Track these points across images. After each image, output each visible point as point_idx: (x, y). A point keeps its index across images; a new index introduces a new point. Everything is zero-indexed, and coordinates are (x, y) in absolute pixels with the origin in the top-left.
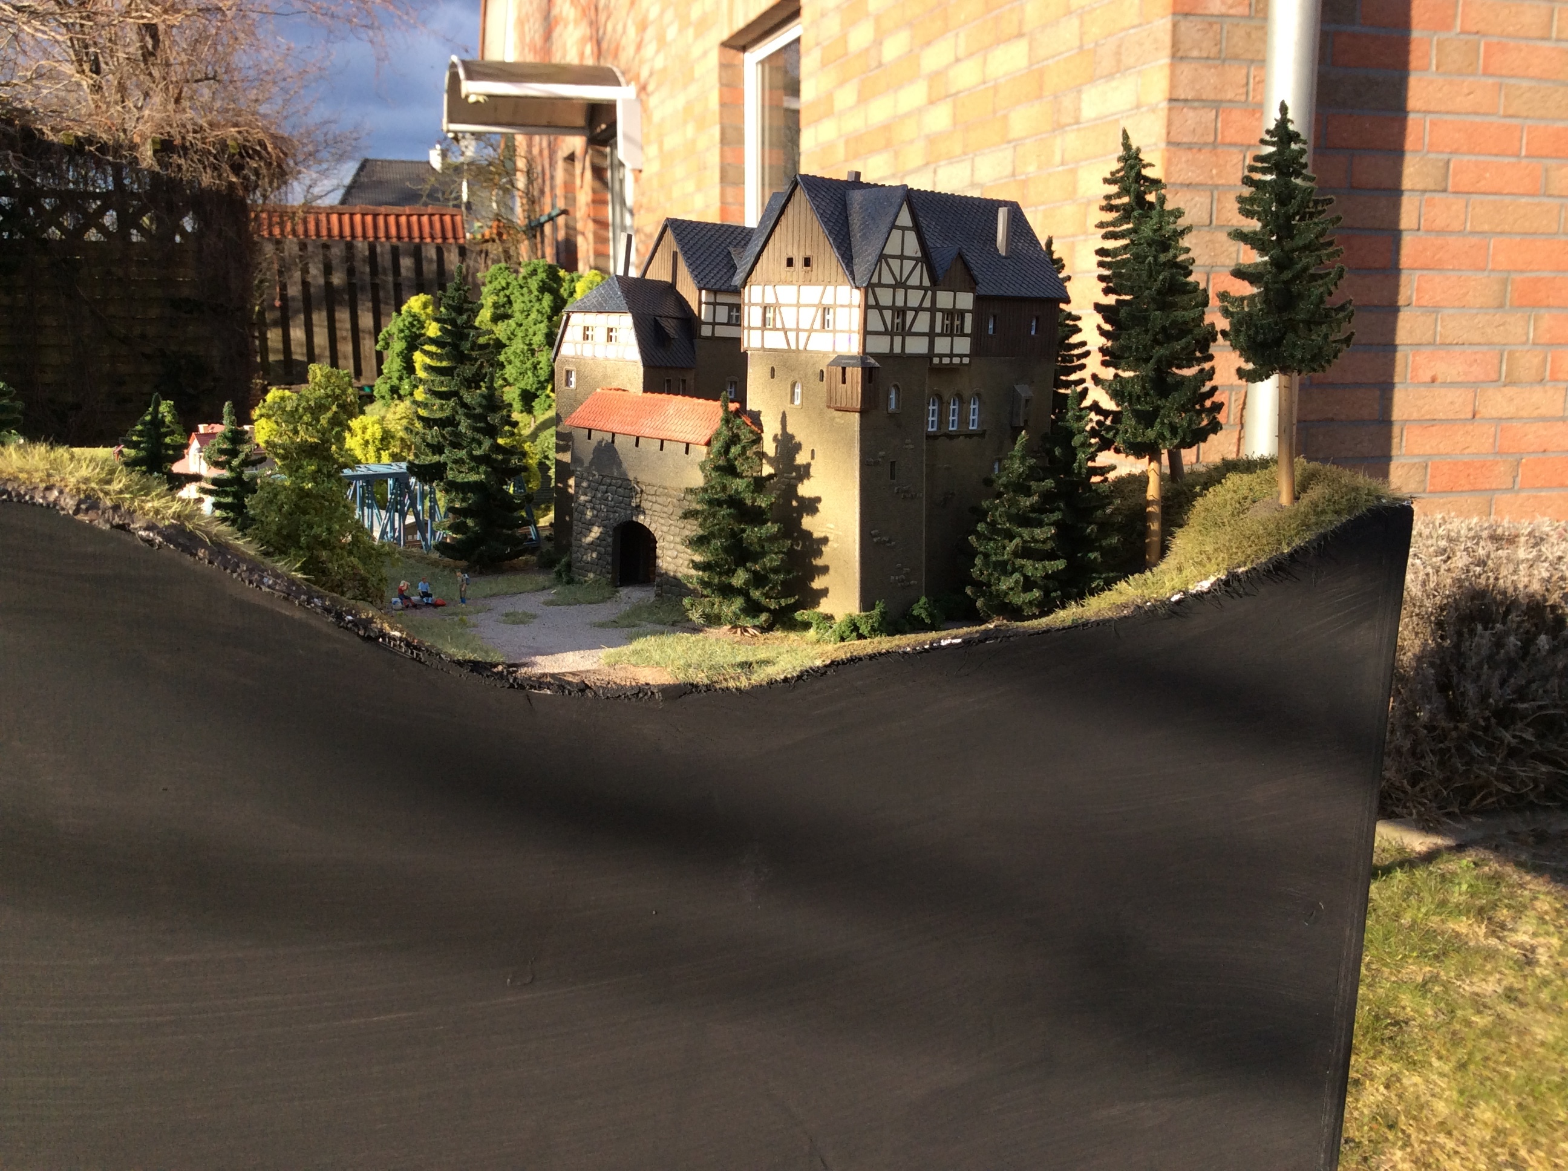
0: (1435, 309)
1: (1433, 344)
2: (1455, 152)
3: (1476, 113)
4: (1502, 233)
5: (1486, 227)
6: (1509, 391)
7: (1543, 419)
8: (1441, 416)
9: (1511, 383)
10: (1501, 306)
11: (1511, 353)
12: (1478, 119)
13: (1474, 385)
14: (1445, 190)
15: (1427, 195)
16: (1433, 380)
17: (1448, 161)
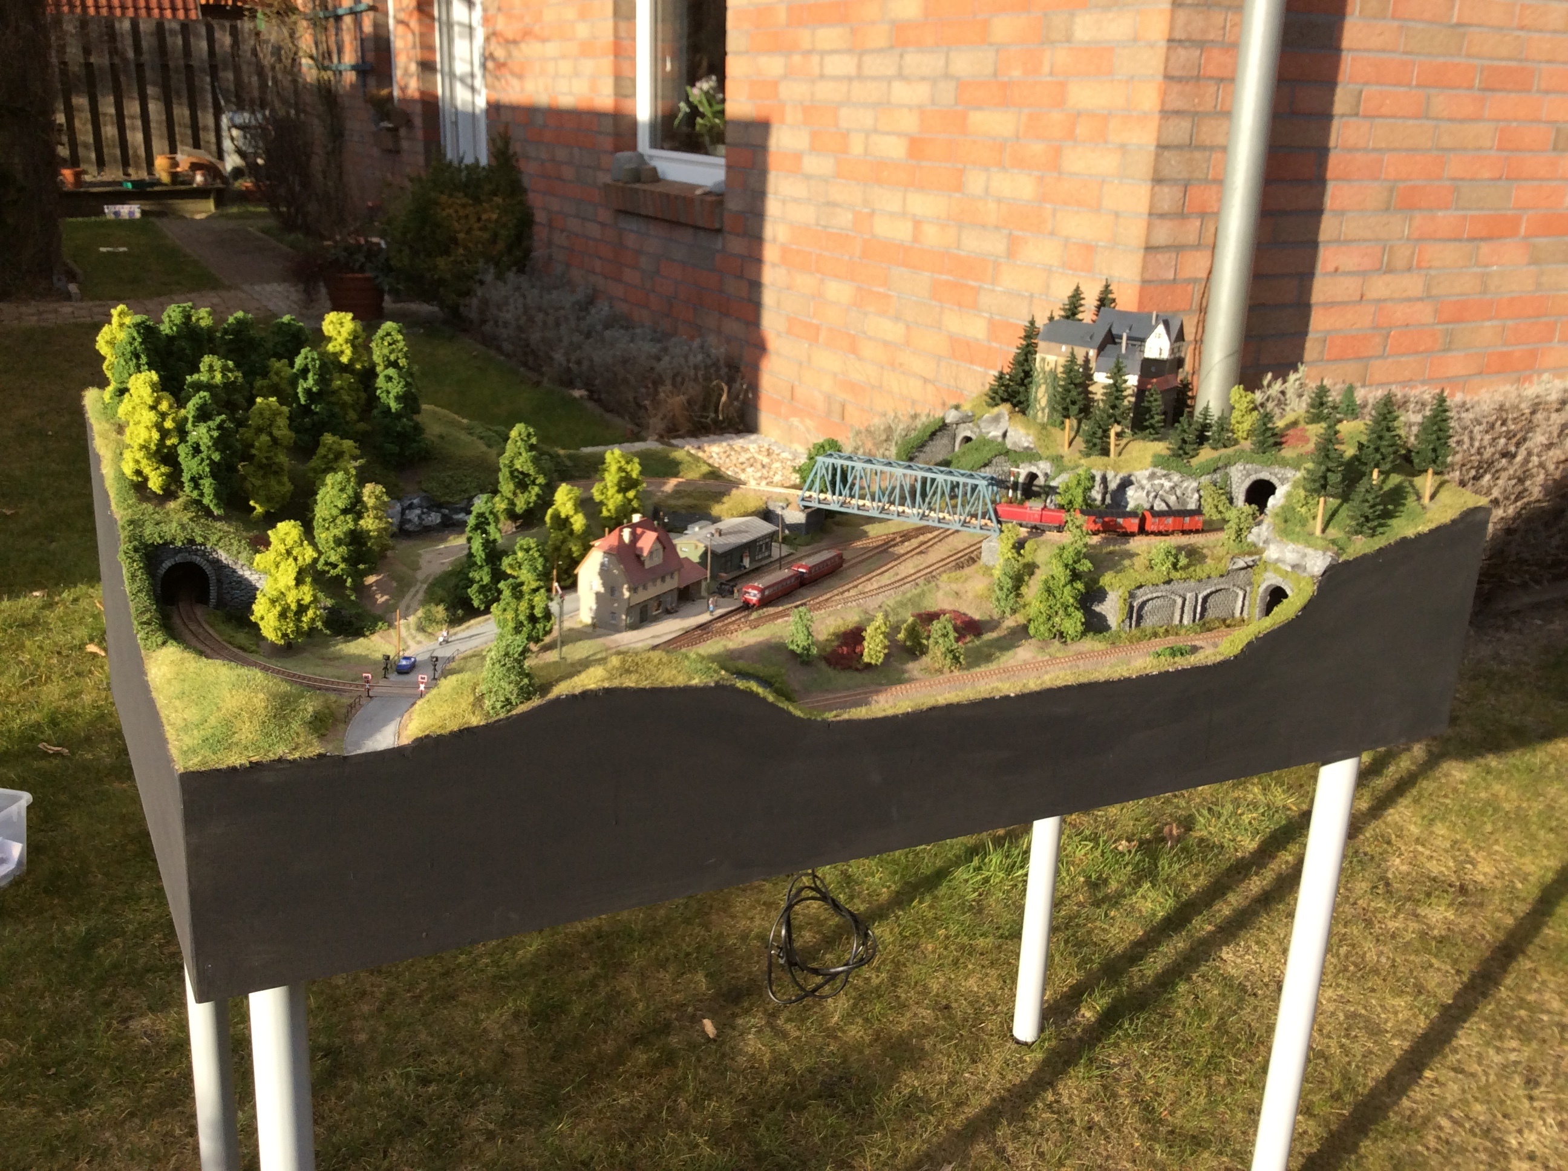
0: (1342, 212)
1: (1338, 241)
2: (1366, 83)
3: (1384, 51)
4: (1394, 149)
5: (1383, 145)
6: (1388, 278)
7: (1409, 300)
8: (1339, 299)
9: (1390, 270)
10: (1387, 209)
11: (1391, 247)
12: (1384, 56)
13: (1363, 274)
14: (1357, 115)
15: (1345, 119)
16: (1336, 270)
17: (1361, 92)
